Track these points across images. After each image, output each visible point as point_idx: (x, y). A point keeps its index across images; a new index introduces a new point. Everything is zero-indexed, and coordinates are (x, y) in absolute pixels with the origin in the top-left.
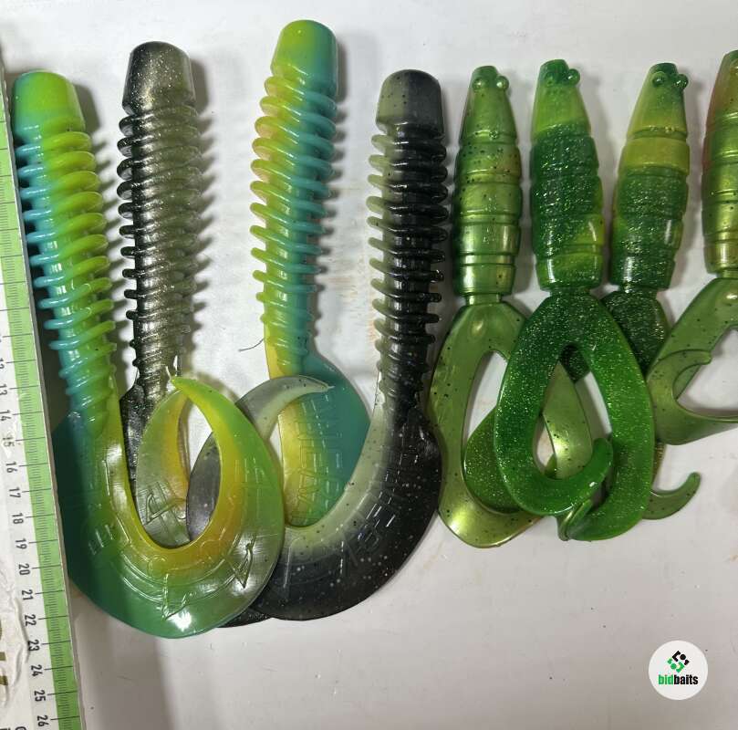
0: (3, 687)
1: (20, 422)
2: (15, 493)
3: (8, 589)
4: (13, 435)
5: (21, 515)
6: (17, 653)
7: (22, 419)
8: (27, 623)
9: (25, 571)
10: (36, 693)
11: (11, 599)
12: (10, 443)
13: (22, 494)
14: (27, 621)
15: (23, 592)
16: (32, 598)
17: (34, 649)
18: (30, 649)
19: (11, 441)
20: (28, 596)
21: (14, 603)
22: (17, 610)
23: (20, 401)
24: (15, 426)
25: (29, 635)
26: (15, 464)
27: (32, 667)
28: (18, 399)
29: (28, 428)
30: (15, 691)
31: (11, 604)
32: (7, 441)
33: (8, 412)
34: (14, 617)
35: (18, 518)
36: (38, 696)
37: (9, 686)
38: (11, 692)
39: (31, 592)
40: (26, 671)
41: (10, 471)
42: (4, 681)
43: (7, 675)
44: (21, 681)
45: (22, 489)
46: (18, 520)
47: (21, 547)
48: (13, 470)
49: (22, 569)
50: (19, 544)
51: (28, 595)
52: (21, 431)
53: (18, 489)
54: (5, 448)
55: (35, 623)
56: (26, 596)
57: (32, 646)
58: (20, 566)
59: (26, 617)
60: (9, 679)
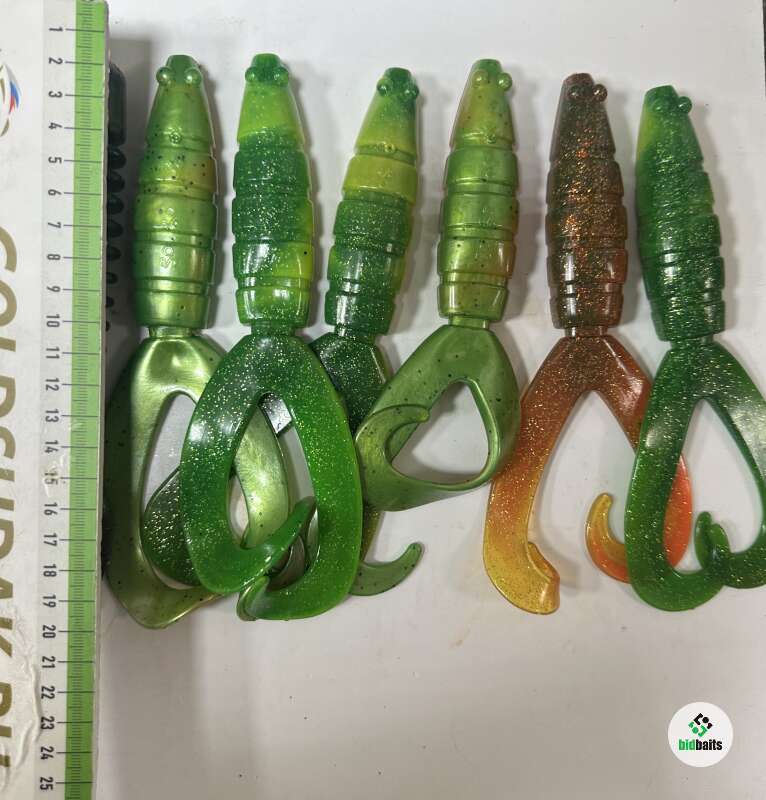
0: (3, 769)
1: (69, 457)
2: (51, 540)
3: (26, 653)
4: (59, 471)
5: (54, 566)
6: (26, 729)
7: (72, 454)
8: (43, 695)
9: (49, 633)
10: (42, 779)
11: (27, 664)
12: (53, 480)
13: (58, 542)
14: (45, 693)
15: (44, 658)
16: (53, 666)
17: (48, 728)
18: (42, 727)
19: (55, 477)
20: (50, 664)
21: (31, 669)
22: (33, 679)
23: (73, 432)
24: (61, 461)
25: (44, 709)
26: (55, 505)
27: (42, 749)
28: (70, 429)
29: (78, 464)
30: (17, 774)
31: (27, 669)
32: (50, 477)
33: (56, 443)
34: (30, 686)
35: (50, 570)
36: (44, 783)
37: (11, 768)
38: (12, 776)
39: (54, 659)
40: (34, 752)
41: (48, 513)
42: (5, 761)
43: (10, 754)
44: (26, 763)
45: (60, 536)
46: (50, 572)
47: (49, 605)
48: (52, 512)
49: (47, 630)
50: (47, 601)
51: (49, 662)
52: (69, 468)
53: (55, 536)
54: (46, 485)
55: (53, 696)
56: (47, 663)
57: (46, 723)
58: (44, 627)
59: (43, 688)
60: (12, 761)
